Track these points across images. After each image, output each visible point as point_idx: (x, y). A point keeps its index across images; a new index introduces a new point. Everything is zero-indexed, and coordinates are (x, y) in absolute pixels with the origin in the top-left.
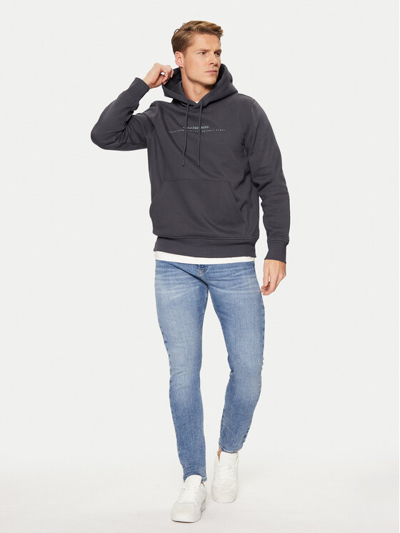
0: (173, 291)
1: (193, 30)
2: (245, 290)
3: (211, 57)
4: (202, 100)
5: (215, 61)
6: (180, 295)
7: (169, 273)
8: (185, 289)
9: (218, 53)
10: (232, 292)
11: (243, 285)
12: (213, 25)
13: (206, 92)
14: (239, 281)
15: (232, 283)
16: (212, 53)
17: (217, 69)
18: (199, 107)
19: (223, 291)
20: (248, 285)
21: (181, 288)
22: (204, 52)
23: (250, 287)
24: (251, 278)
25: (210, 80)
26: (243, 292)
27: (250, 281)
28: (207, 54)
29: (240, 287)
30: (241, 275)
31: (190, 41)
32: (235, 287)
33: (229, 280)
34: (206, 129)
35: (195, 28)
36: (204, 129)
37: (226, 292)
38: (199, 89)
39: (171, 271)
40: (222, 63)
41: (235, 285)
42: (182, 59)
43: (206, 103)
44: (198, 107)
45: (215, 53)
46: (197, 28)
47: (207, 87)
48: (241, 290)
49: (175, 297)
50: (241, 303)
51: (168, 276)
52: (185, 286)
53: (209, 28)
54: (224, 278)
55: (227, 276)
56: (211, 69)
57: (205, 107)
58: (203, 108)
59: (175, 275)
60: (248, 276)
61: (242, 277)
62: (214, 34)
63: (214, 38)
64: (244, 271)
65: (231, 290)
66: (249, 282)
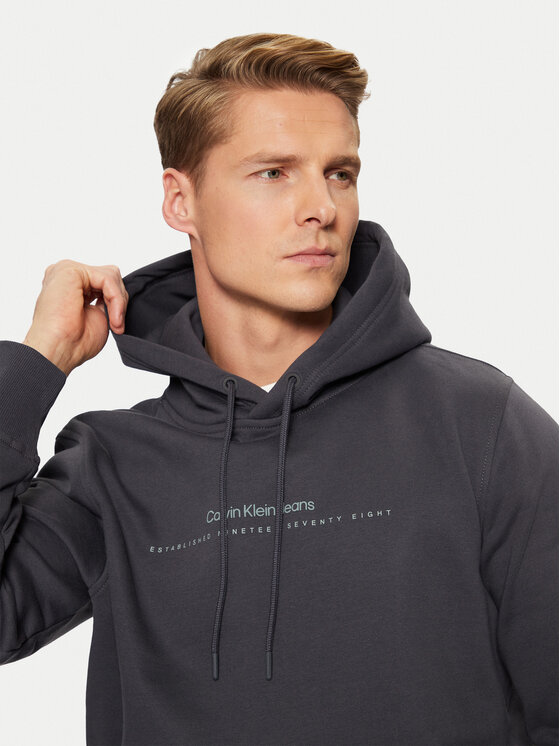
1: (229, 76)
3: (311, 189)
4: (290, 378)
5: (326, 209)
9: (343, 170)
12: (315, 46)
13: (301, 343)
16: (314, 170)
17: (339, 241)
18: (278, 409)
22: (279, 168)
25: (309, 291)
28: (292, 177)
31: (218, 122)
34: (304, 514)
35: (236, 62)
36: (295, 516)
38: (268, 327)
40: (363, 217)
42: (190, 199)
44: (272, 406)
45: (327, 171)
46: (248, 60)
47: (300, 319)
53: (304, 59)
56: (308, 244)
58: (293, 411)
62: (322, 86)
63: (323, 105)
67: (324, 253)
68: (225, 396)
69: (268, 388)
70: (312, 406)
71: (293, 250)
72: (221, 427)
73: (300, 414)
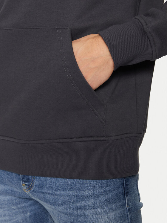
52: (7, 212)
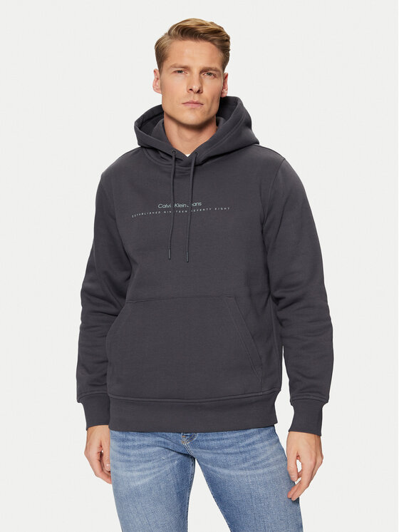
0: (136, 474)
2: (264, 467)
4: (195, 153)
6: (147, 480)
7: (130, 444)
8: (156, 470)
10: (242, 473)
11: (258, 460)
14: (253, 453)
15: (240, 458)
18: (190, 164)
19: (226, 472)
20: (267, 459)
21: (150, 469)
23: (271, 460)
24: (271, 444)
26: (260, 471)
27: (270, 450)
29: (255, 464)
30: (254, 443)
32: (246, 465)
33: (236, 453)
37: (232, 473)
39: (133, 440)
41: (245, 460)
43: (201, 158)
48: (257, 468)
49: (139, 483)
50: (261, 491)
51: (128, 447)
54: (226, 451)
55: (230, 446)
57: (201, 165)
58: (195, 166)
59: (140, 447)
60: (266, 443)
61: (256, 446)
64: (259, 436)
65: (242, 469)
66: (269, 453)
67: (197, 103)
68: (171, 157)
69: (188, 155)
70: (203, 165)
71: (185, 102)
72: (170, 166)
73: (198, 168)
